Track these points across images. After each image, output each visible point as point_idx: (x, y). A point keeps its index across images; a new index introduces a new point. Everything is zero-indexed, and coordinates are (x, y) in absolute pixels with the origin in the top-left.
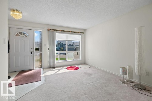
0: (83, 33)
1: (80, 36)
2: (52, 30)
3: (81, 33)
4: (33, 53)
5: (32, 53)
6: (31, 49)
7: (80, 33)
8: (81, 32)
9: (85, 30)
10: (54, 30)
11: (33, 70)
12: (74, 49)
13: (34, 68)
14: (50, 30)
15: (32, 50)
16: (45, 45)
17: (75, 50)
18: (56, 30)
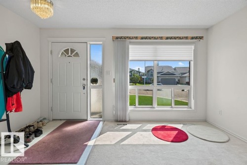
0: (201, 38)
1: (193, 47)
2: (121, 38)
3: (196, 38)
4: (86, 87)
5: (84, 88)
6: (84, 79)
7: (192, 38)
8: (195, 35)
9: (207, 29)
10: (125, 38)
11: (86, 120)
12: (177, 80)
13: (89, 118)
14: (117, 38)
15: (85, 82)
16: (108, 73)
17: (178, 83)
18: (130, 38)
